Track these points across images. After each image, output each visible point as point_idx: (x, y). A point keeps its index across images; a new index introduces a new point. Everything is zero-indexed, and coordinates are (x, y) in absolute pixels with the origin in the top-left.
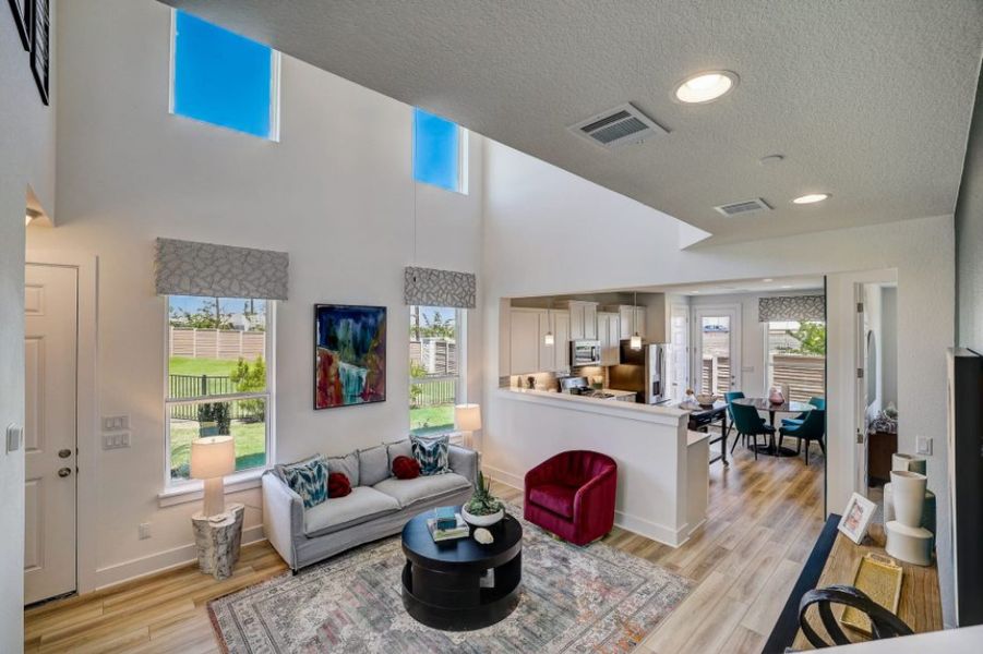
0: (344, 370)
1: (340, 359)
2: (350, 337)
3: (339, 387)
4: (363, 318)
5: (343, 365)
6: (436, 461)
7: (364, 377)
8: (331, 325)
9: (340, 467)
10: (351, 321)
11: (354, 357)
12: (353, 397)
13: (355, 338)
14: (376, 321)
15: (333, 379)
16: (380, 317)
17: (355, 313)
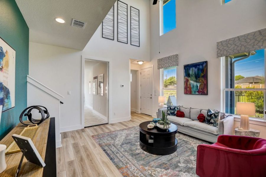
0: (192, 83)
1: (191, 80)
3: (190, 88)
4: (198, 67)
5: (192, 82)
7: (199, 86)
8: (188, 70)
10: (194, 68)
11: (195, 79)
12: (195, 92)
13: (195, 73)
14: (203, 67)
15: (189, 86)
16: (204, 65)
17: (195, 65)
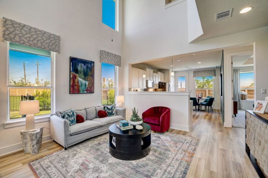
0: (80, 81)
1: (79, 77)
2: (82, 70)
3: (78, 86)
4: (87, 64)
5: (80, 79)
6: (112, 112)
7: (87, 84)
8: (76, 65)
9: (80, 113)
10: (83, 64)
11: (84, 77)
12: (83, 91)
13: (84, 70)
14: (91, 66)
15: (76, 84)
16: (92, 65)
17: (84, 62)
